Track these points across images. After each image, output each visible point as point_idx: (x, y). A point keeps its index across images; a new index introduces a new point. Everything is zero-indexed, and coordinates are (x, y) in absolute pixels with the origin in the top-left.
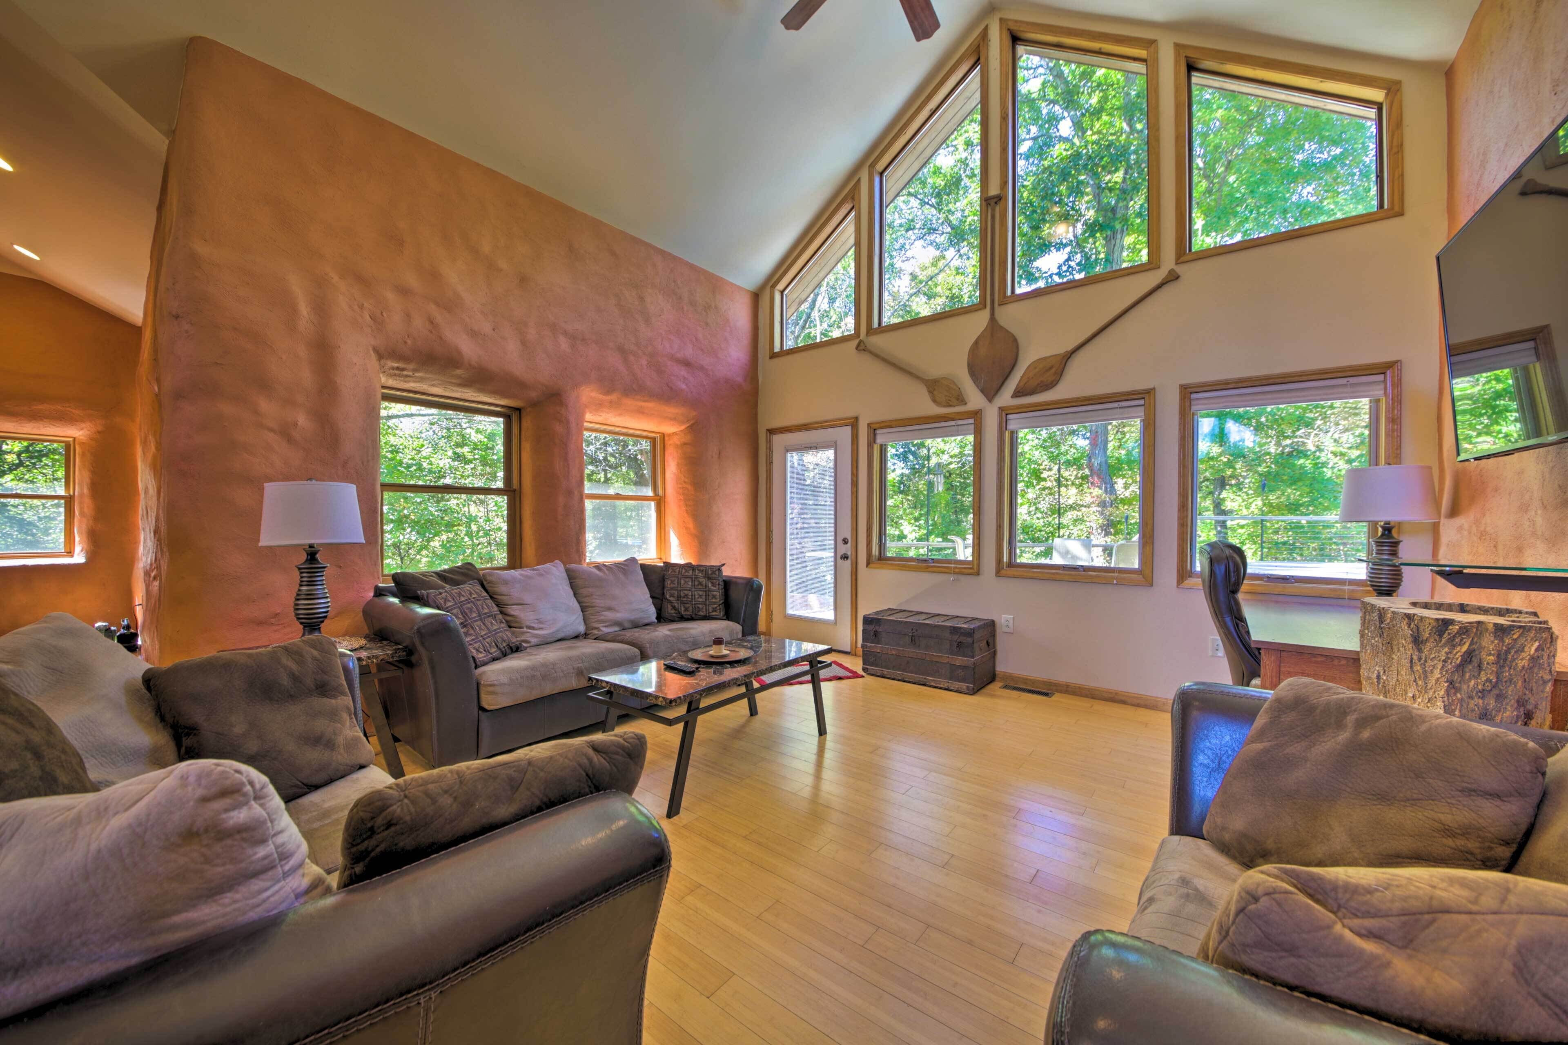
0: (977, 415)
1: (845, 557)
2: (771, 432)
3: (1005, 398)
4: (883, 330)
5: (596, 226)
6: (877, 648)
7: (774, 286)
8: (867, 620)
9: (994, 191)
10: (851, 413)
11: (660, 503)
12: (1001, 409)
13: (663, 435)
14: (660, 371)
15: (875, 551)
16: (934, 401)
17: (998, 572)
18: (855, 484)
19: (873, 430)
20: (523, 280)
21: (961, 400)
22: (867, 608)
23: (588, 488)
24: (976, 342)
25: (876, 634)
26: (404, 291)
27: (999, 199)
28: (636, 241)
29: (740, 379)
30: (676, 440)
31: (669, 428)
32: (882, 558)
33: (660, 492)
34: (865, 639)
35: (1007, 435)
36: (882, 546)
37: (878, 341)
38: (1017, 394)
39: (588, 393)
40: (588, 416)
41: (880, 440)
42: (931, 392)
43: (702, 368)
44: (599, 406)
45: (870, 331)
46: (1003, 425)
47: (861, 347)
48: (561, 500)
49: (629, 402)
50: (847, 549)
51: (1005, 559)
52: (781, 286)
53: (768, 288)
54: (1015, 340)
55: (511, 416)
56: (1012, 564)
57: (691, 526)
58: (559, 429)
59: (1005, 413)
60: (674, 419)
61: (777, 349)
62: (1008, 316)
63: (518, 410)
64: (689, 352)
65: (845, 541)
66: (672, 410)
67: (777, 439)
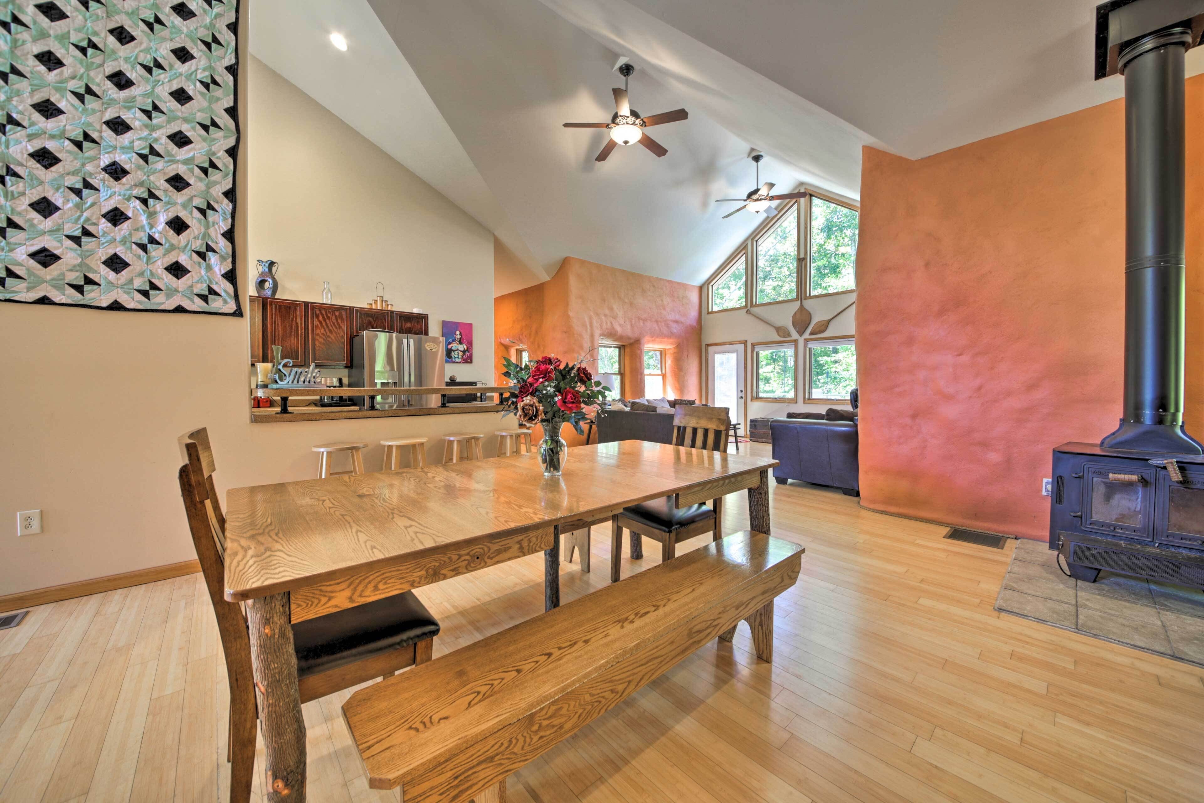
0: (796, 341)
1: (741, 398)
2: (708, 345)
3: (806, 335)
4: (757, 305)
5: (649, 279)
6: (756, 431)
7: (709, 284)
8: (751, 421)
9: (802, 256)
10: (743, 339)
11: (664, 376)
12: (805, 339)
13: (665, 350)
14: (668, 326)
15: (754, 395)
16: (779, 335)
17: (804, 402)
18: (745, 368)
19: (753, 346)
20: (631, 304)
21: (789, 335)
22: (752, 416)
23: (646, 371)
24: (795, 313)
25: (755, 426)
26: (605, 315)
27: (804, 259)
28: (661, 279)
29: (695, 324)
30: (671, 351)
31: (668, 347)
32: (757, 398)
33: (664, 372)
34: (750, 428)
35: (807, 350)
36: (757, 393)
37: (755, 310)
38: (811, 334)
39: (646, 338)
40: (646, 346)
41: (756, 350)
42: (778, 332)
43: (682, 323)
44: (649, 342)
45: (752, 305)
46: (806, 345)
47: (748, 312)
48: (639, 377)
49: (658, 340)
50: (742, 395)
51: (807, 396)
52: (712, 284)
53: (706, 285)
54: (810, 314)
55: (621, 348)
56: (809, 399)
57: (677, 385)
58: (638, 352)
59: (806, 341)
60: (672, 344)
61: (710, 310)
62: (808, 304)
63: (624, 346)
64: (677, 317)
65: (741, 391)
66: (671, 340)
67: (710, 348)
